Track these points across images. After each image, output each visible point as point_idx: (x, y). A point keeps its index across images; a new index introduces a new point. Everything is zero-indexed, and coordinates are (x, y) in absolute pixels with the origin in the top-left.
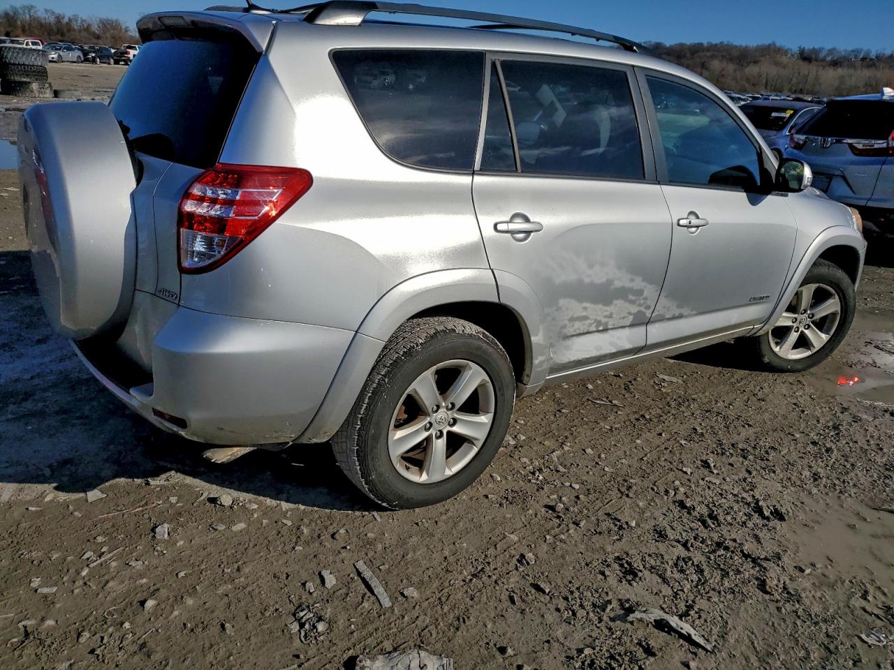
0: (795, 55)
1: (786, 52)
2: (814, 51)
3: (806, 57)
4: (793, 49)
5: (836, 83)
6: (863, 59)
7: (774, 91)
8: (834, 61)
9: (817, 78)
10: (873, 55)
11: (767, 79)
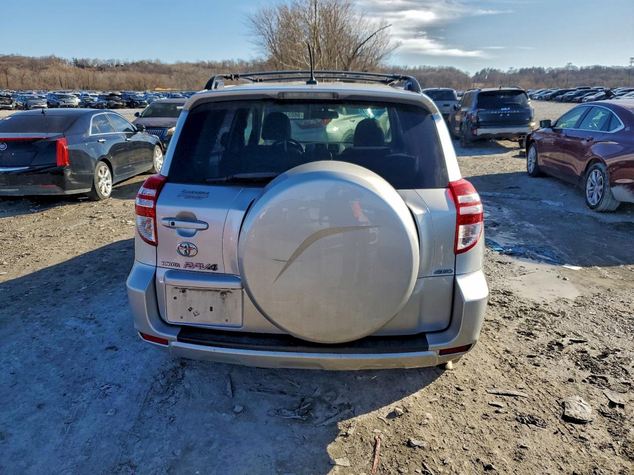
0: (72, 64)
1: (64, 61)
2: (83, 61)
3: (80, 65)
4: (69, 60)
5: (108, 82)
6: (117, 66)
7: (69, 88)
8: (99, 67)
9: (95, 79)
10: (122, 63)
11: (60, 80)
